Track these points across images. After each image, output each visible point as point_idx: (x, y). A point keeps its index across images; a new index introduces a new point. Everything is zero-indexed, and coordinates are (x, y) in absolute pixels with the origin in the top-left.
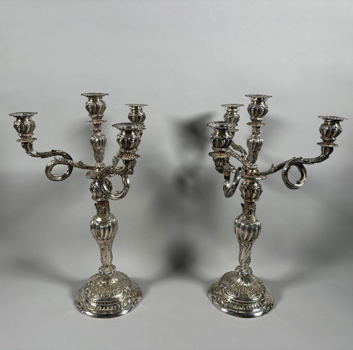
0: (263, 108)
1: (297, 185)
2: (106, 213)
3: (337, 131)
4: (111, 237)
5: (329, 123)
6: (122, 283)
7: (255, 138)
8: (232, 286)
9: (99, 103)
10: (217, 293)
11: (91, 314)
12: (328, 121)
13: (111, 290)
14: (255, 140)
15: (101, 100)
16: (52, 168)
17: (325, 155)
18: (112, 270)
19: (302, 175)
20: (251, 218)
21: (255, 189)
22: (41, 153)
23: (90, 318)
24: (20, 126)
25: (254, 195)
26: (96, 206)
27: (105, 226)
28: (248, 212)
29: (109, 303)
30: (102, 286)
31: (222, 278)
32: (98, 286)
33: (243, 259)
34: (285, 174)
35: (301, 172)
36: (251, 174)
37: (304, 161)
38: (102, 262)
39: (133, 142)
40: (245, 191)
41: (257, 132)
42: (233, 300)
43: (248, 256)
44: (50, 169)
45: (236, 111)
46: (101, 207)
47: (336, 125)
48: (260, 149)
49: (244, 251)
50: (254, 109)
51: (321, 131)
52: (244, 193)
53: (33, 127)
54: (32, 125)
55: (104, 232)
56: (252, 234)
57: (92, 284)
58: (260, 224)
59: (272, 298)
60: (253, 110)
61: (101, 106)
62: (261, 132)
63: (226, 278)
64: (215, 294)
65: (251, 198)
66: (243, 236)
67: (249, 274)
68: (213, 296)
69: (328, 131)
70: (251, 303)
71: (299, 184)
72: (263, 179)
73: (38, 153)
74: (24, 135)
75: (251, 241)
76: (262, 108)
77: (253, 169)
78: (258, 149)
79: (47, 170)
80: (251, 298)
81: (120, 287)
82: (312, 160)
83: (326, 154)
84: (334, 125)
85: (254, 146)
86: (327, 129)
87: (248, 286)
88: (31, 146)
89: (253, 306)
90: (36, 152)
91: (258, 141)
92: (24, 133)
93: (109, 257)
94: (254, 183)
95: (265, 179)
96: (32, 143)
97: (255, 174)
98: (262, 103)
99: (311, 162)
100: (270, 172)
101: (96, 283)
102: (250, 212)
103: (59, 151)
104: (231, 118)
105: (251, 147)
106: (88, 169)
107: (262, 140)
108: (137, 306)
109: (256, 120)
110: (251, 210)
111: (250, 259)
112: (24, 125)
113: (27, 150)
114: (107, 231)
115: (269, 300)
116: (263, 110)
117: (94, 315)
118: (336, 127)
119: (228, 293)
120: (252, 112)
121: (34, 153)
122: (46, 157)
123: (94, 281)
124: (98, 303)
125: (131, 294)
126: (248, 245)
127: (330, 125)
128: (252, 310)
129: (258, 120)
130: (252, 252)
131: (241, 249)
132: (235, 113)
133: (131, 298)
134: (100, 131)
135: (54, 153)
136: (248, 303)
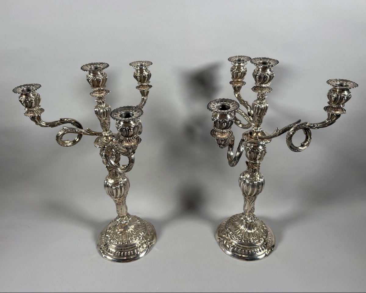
0: (269, 75)
1: (300, 148)
2: (117, 175)
3: (346, 98)
4: (123, 195)
5: (338, 91)
6: (138, 229)
7: (260, 103)
8: (237, 232)
9: (100, 77)
10: (224, 236)
11: (111, 258)
12: (337, 89)
13: (128, 237)
14: (259, 106)
15: (102, 72)
16: (62, 137)
17: (331, 120)
18: (127, 219)
19: (307, 138)
20: (255, 176)
21: (259, 152)
22: (50, 123)
23: (110, 262)
24: (25, 102)
25: (258, 157)
26: (107, 168)
27: (117, 187)
28: (253, 171)
29: (127, 249)
30: (120, 233)
31: (228, 222)
32: (116, 233)
33: (247, 210)
34: (290, 138)
35: (306, 134)
36: (256, 138)
37: (310, 126)
38: (118, 214)
39: (132, 130)
40: (250, 153)
41: (262, 98)
42: (237, 245)
43: (252, 207)
44: (60, 137)
45: (243, 66)
46: (112, 170)
47: (346, 93)
48: (265, 114)
49: (248, 203)
50: (259, 76)
51: (329, 96)
52: (248, 154)
53: (38, 100)
54: (36, 100)
55: (117, 192)
56: (256, 190)
57: (111, 232)
58: (264, 181)
59: (273, 239)
60: (258, 78)
61: (101, 80)
62: (267, 97)
63: (232, 222)
64: (222, 237)
65: (255, 159)
66: (247, 192)
67: (253, 221)
68: (220, 239)
69: (336, 99)
70: (254, 248)
71: (303, 147)
72: (268, 143)
73: (47, 124)
74: (30, 110)
75: (255, 196)
76: (267, 75)
77: (257, 133)
78: (263, 114)
79: (57, 138)
80: (254, 243)
81: (136, 234)
82: (317, 125)
83: (333, 120)
84: (343, 93)
85: (260, 111)
86: (335, 96)
87: (251, 233)
88: (39, 118)
89: (256, 250)
90: (45, 123)
91: (263, 106)
92: (31, 107)
93: (123, 210)
94: (258, 146)
95: (269, 142)
96: (40, 115)
97: (260, 138)
98: (268, 70)
99: (316, 128)
100: (275, 136)
101: (114, 230)
102: (255, 171)
103: (67, 119)
104: (238, 72)
105: (256, 113)
106: (96, 135)
107: (268, 105)
108: (151, 249)
109: (261, 87)
110: (255, 169)
111: (254, 209)
112: (29, 101)
113: (36, 122)
114: (119, 191)
115: (270, 242)
116: (269, 78)
117: (114, 259)
118: (345, 95)
119: (233, 238)
120: (257, 79)
121: (43, 124)
122: (55, 126)
123: (112, 228)
124: (116, 249)
125: (146, 239)
126: (252, 199)
127: (339, 92)
128: (255, 254)
129: (263, 87)
130: (255, 203)
131: (245, 201)
132: (242, 68)
133: (145, 242)
134: (103, 102)
135: (62, 121)
136: (251, 248)
